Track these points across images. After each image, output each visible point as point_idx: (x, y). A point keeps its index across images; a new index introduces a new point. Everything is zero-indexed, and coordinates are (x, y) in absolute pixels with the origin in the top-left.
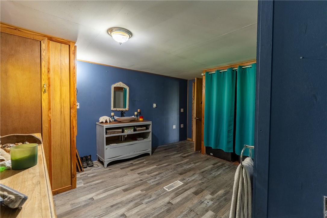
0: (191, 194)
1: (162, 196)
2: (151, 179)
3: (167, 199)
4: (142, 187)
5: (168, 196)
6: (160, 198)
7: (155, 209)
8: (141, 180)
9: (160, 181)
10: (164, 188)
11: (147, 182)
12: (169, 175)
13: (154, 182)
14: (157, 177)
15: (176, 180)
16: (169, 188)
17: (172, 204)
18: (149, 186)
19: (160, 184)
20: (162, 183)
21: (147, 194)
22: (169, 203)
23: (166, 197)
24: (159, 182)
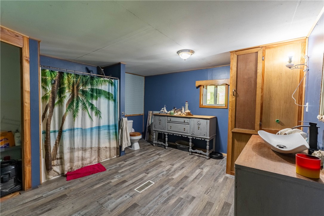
0: (129, 181)
1: (155, 177)
2: (172, 192)
3: (149, 175)
4: (175, 181)
5: (149, 177)
6: (155, 175)
7: (156, 170)
8: (182, 188)
9: (161, 190)
10: (154, 183)
11: (174, 188)
12: (153, 201)
13: (167, 187)
14: (166, 195)
15: (142, 193)
16: (149, 183)
17: (145, 173)
18: (169, 183)
19: (159, 186)
20: (158, 187)
21: (166, 177)
22: (148, 173)
23: (151, 176)
24: (161, 188)
